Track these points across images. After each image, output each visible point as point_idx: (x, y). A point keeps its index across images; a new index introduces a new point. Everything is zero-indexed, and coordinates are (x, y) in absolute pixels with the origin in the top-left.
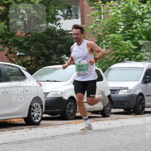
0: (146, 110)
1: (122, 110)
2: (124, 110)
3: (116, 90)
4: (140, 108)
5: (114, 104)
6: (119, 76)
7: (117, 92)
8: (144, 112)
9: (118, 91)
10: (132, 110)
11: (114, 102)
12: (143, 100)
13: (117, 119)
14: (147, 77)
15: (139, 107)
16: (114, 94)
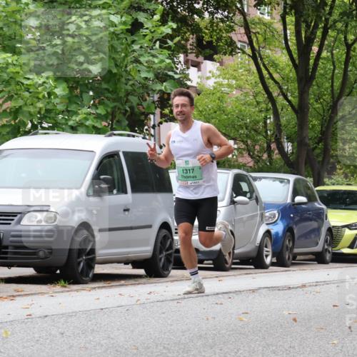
0: (99, 269)
1: (30, 271)
2: (36, 270)
3: (14, 214)
4: (82, 264)
5: (6, 253)
6: (23, 175)
7: (16, 219)
8: (91, 275)
9: (19, 216)
10: (58, 272)
11: (7, 247)
12: (90, 241)
13: (13, 296)
14: (102, 177)
15: (79, 263)
16: (10, 224)
